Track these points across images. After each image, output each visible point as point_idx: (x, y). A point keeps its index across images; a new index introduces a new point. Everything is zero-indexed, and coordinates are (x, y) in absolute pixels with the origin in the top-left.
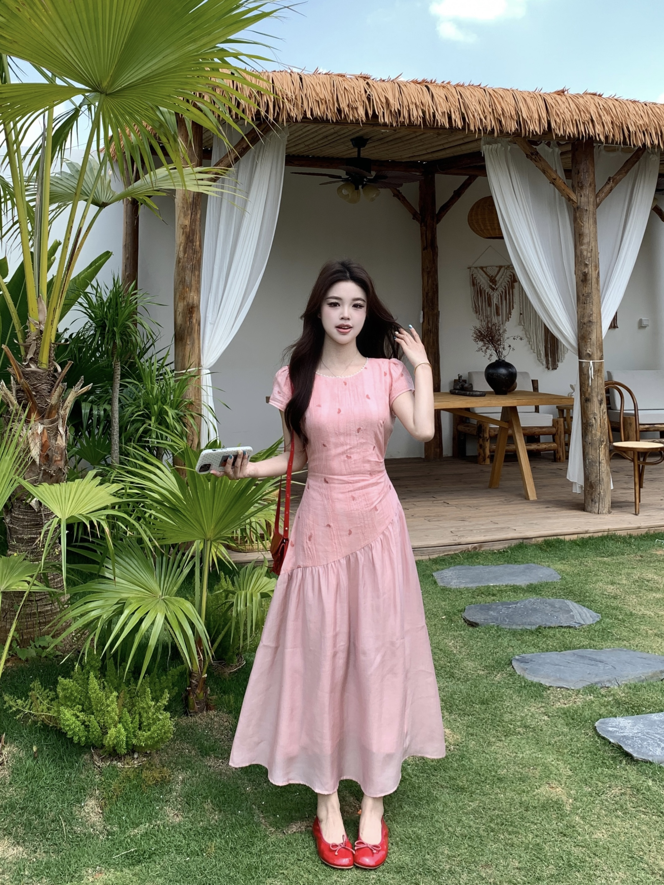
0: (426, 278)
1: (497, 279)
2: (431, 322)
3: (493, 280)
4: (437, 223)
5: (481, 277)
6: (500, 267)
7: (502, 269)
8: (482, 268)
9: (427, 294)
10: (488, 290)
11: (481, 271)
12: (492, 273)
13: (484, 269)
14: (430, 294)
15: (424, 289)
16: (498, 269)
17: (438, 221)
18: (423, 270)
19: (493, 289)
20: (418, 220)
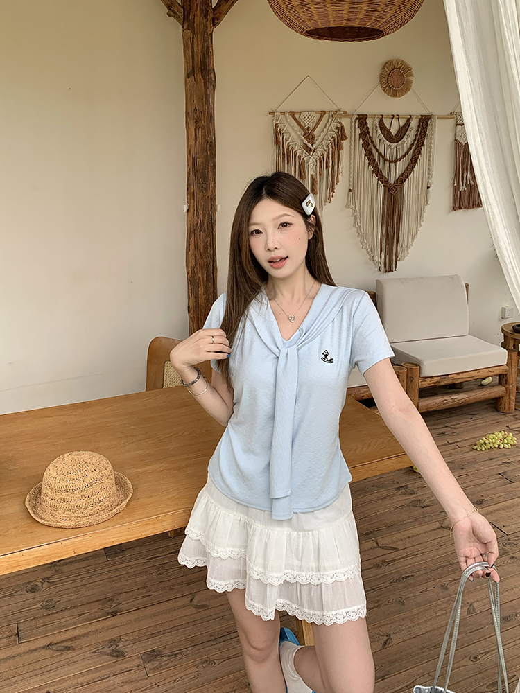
0: (192, 130)
1: (315, 133)
2: (201, 213)
3: (309, 135)
4: (214, 25)
5: (290, 130)
6: (323, 113)
7: (326, 116)
8: (292, 114)
9: (195, 160)
10: (300, 152)
11: (290, 119)
12: (310, 123)
13: (297, 116)
14: (199, 161)
15: (189, 152)
16: (319, 116)
17: (216, 21)
18: (187, 114)
19: (308, 150)
20: (177, 18)
